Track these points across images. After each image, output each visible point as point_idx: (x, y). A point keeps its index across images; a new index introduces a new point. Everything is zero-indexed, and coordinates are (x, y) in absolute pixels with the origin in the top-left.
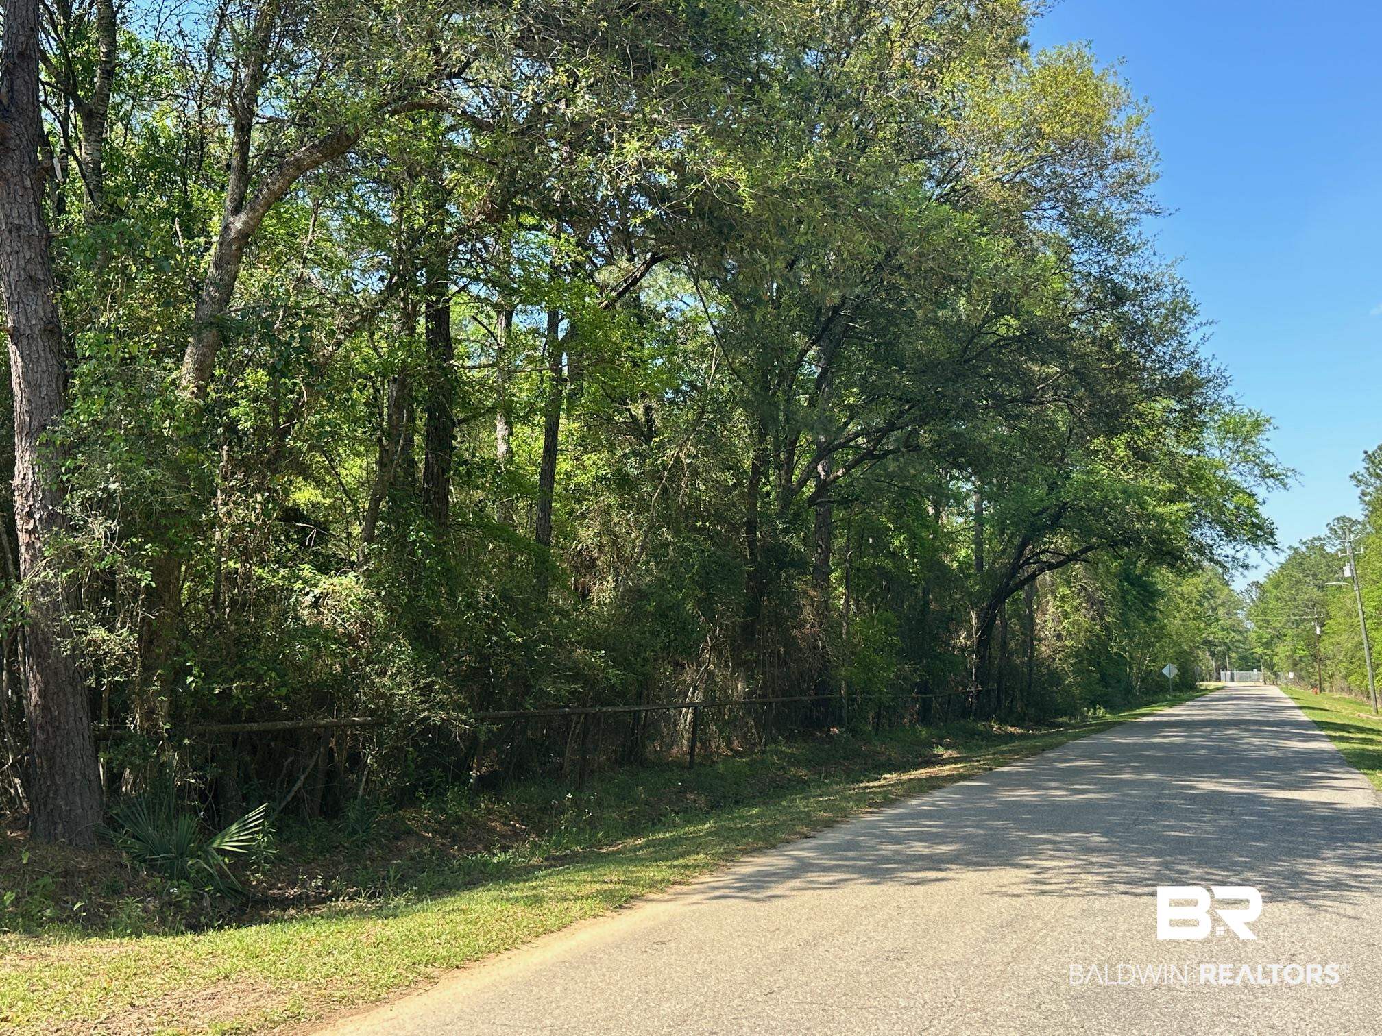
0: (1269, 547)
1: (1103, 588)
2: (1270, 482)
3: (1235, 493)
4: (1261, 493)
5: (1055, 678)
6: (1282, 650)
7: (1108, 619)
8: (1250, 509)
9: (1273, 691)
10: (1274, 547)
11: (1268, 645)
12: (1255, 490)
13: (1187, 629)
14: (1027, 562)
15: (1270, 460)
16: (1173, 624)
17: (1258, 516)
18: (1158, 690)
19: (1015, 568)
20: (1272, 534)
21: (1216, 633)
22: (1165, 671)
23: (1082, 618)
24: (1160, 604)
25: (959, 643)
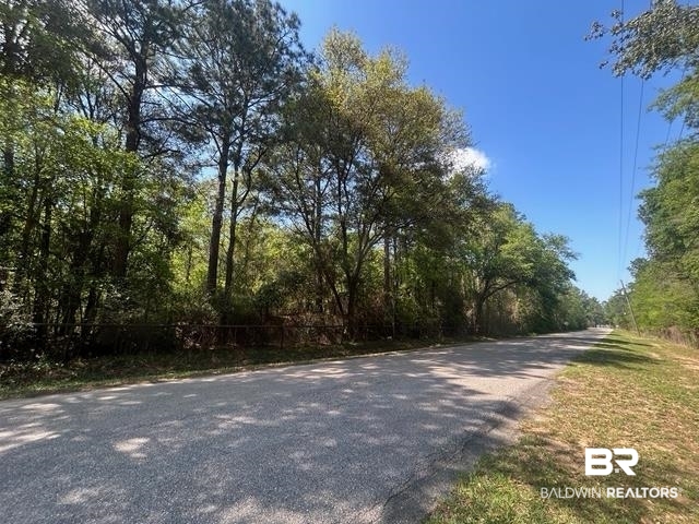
1: (537, 299)
2: (570, 258)
4: (567, 261)
6: (615, 320)
7: (539, 308)
11: (610, 318)
15: (570, 251)
19: (486, 290)
22: (565, 324)
23: (530, 308)
24: (559, 304)
25: (469, 313)
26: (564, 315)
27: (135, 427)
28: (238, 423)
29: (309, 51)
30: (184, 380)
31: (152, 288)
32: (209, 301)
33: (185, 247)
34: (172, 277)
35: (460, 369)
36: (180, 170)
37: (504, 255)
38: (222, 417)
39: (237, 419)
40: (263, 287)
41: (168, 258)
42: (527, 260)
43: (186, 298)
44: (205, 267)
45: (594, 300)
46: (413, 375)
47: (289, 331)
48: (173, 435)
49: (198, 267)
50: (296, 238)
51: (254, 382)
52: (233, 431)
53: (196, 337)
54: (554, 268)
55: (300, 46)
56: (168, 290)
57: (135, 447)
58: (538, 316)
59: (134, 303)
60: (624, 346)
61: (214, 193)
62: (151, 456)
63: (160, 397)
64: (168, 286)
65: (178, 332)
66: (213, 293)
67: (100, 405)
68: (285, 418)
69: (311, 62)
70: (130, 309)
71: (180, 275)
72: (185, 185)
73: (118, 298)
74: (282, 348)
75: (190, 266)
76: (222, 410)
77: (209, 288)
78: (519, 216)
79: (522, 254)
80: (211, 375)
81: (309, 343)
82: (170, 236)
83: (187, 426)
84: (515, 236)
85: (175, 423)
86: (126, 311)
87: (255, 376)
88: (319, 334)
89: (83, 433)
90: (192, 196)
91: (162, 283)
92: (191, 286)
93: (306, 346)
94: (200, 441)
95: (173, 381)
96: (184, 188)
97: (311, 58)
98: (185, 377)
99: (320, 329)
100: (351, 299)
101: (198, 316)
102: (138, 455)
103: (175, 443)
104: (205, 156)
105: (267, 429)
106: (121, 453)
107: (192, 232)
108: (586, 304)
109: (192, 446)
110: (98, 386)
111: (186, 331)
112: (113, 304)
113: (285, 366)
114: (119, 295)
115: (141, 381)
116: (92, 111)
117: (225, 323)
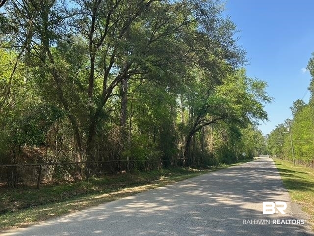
0: (265, 120)
1: (226, 133)
2: (266, 101)
3: (256, 104)
4: (263, 104)
5: (212, 155)
6: (273, 150)
7: (228, 141)
8: (260, 108)
9: (271, 160)
10: (267, 120)
11: (270, 149)
12: (262, 103)
13: (250, 144)
14: (199, 123)
15: (266, 95)
16: (246, 143)
17: (262, 110)
18: (242, 159)
19: (196, 125)
20: (266, 116)
21: (258, 146)
22: (243, 154)
23: (221, 140)
24: (242, 137)
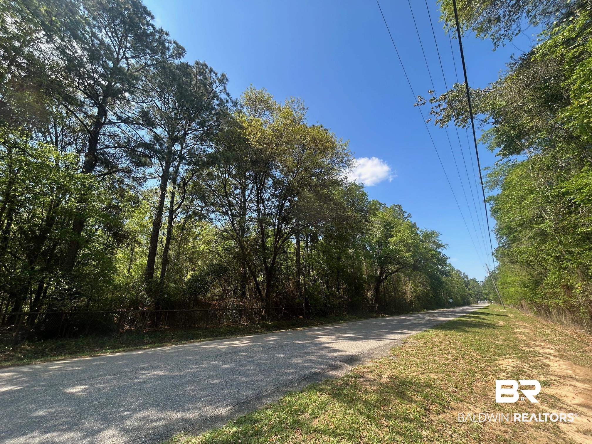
6: (491, 296)
11: (488, 295)
14: (384, 273)
16: (455, 290)
19: (381, 274)
22: (450, 301)
25: (369, 294)
26: (449, 293)
27: (77, 381)
28: (154, 375)
29: (234, 99)
30: (118, 354)
31: (97, 280)
32: (145, 290)
33: (128, 244)
34: (115, 270)
35: (339, 337)
36: (128, 181)
37: (391, 247)
38: (143, 372)
39: (153, 373)
40: (192, 276)
41: (113, 254)
42: (408, 251)
43: (127, 288)
44: (144, 260)
45: (474, 280)
46: (300, 342)
47: (214, 314)
48: (105, 383)
49: (139, 261)
50: (222, 236)
51: (174, 352)
52: (149, 379)
53: (132, 322)
54: (430, 256)
55: (228, 95)
56: (109, 281)
57: (78, 390)
58: (428, 295)
59: (79, 293)
60: (483, 316)
61: (157, 199)
62: (89, 394)
63: (97, 365)
64: (110, 278)
65: (116, 317)
66: (149, 283)
67: (50, 371)
68: (189, 370)
69: (236, 106)
70: (75, 298)
71: (123, 268)
72: (131, 193)
73: (66, 290)
74: (206, 328)
75: (131, 260)
76: (144, 369)
77: (146, 278)
78: (406, 215)
79: (405, 246)
80: (141, 349)
81: (231, 323)
82: (115, 235)
83: (116, 378)
84: (399, 231)
85: (108, 377)
86: (71, 300)
87: (177, 348)
88: (240, 316)
89: (39, 385)
90: (137, 202)
91: (105, 276)
92: (132, 277)
93: (228, 326)
94: (125, 385)
95: (109, 355)
96: (131, 196)
97: (235, 104)
98: (119, 352)
99: (241, 311)
100: (269, 285)
101: (135, 303)
102: (80, 393)
103: (106, 387)
104: (150, 170)
105: (174, 377)
106: (68, 394)
107: (135, 232)
108: (467, 283)
109: (118, 388)
110: (46, 361)
111: (123, 317)
112: (61, 295)
113: (204, 341)
114: (67, 287)
115: (81, 356)
116: (57, 137)
117: (158, 308)
